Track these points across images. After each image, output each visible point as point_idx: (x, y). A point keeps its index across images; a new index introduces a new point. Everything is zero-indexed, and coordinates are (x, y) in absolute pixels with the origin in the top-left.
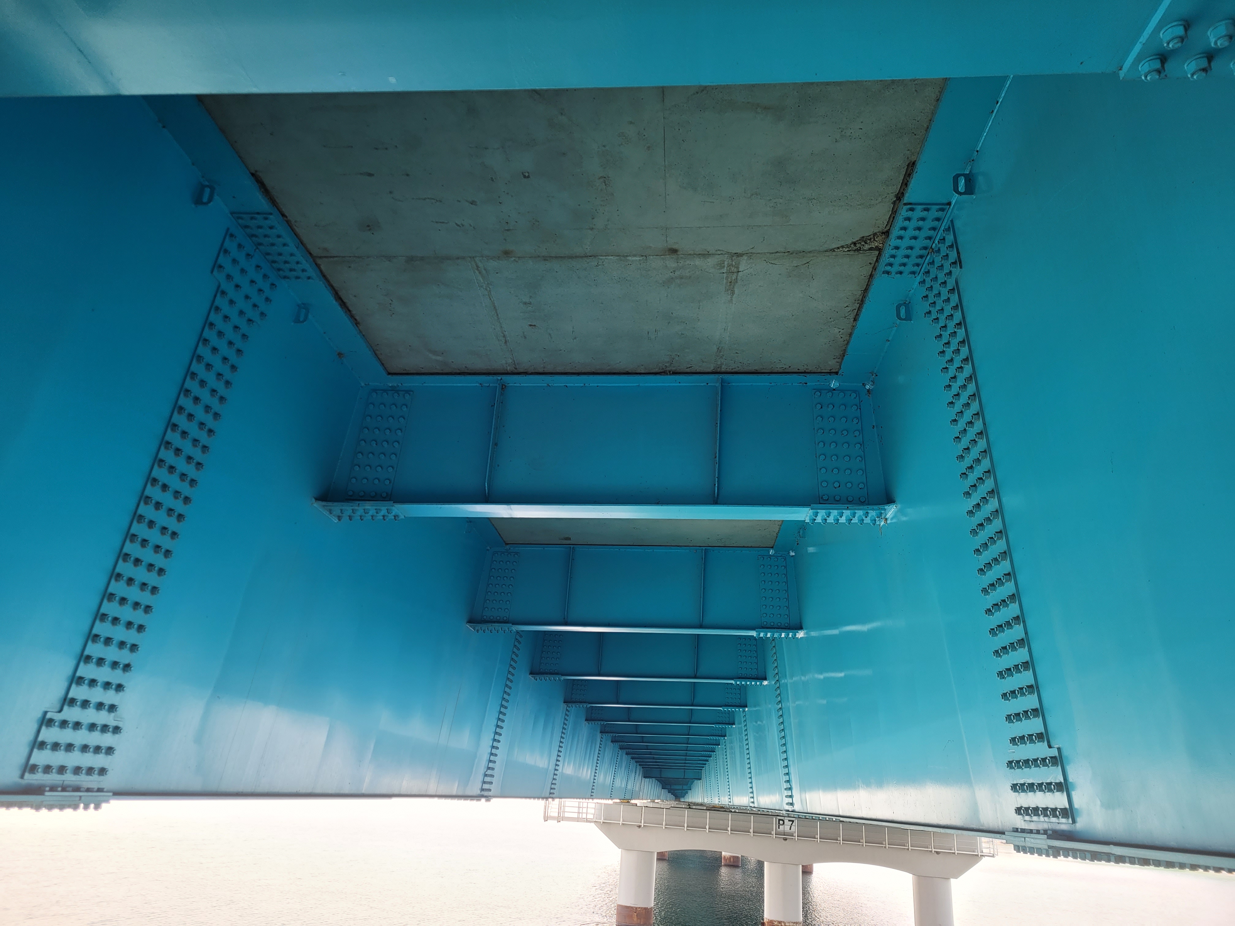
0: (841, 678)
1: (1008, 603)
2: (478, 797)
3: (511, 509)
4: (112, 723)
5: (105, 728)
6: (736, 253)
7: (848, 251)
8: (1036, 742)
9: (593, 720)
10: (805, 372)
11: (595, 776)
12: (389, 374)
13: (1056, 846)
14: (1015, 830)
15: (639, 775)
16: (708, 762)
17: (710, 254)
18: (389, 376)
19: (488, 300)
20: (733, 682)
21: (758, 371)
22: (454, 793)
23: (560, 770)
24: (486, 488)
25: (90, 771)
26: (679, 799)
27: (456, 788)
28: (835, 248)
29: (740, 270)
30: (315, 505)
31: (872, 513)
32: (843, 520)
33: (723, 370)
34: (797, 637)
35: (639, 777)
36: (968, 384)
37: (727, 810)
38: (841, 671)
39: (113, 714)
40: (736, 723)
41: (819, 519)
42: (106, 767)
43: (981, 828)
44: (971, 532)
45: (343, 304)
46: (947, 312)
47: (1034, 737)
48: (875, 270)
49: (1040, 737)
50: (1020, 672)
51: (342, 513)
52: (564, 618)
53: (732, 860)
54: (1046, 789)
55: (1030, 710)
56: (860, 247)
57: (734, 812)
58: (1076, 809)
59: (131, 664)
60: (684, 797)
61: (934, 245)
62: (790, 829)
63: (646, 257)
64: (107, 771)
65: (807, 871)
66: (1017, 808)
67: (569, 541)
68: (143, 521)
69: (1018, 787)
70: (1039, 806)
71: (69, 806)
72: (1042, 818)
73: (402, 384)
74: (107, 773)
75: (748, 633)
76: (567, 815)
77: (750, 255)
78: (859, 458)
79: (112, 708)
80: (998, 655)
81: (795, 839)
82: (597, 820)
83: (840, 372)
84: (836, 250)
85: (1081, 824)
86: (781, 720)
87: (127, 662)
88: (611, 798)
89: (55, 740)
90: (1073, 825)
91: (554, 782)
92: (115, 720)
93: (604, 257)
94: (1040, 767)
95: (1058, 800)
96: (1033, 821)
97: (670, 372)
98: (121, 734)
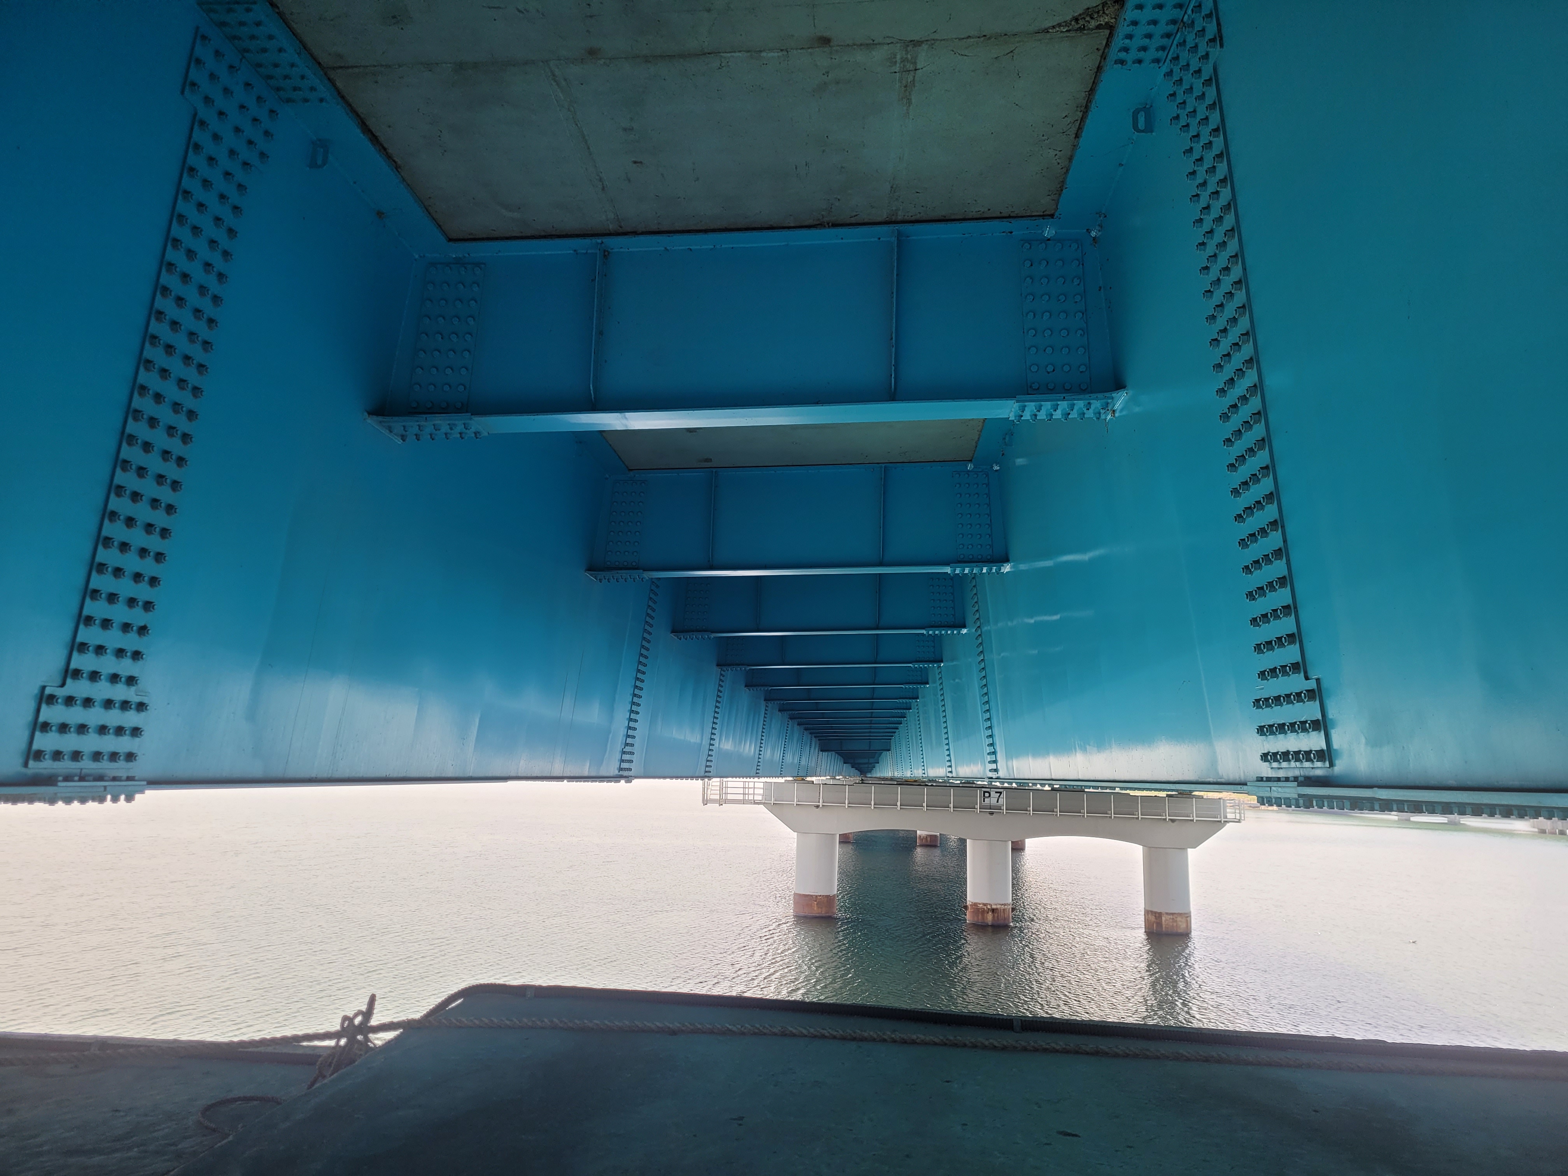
0: (1056, 621)
1: (1264, 504)
2: (616, 778)
3: (626, 418)
4: (135, 699)
5: (125, 705)
6: (911, 41)
7: (1066, 31)
8: (1291, 673)
9: (755, 686)
10: (1010, 217)
11: (760, 751)
12: (450, 240)
13: (1308, 795)
14: (1260, 779)
15: (815, 748)
16: (898, 730)
17: (876, 44)
18: (451, 243)
19: (574, 126)
20: (924, 632)
21: (947, 218)
22: (586, 774)
23: (717, 745)
24: (592, 392)
25: (114, 756)
26: (866, 774)
27: (587, 768)
28: (1049, 28)
29: (917, 68)
30: (369, 421)
31: (1096, 404)
32: (1058, 415)
33: (900, 218)
34: (1001, 571)
35: (815, 751)
36: (1225, 214)
37: (922, 784)
38: (1056, 614)
39: (133, 689)
40: (930, 681)
41: (1027, 416)
42: (134, 751)
43: (1219, 780)
44: (1220, 416)
45: (374, 139)
46: (1201, 113)
47: (1288, 668)
48: (1105, 59)
49: (1296, 667)
50: (1275, 590)
51: (406, 431)
52: (709, 561)
53: (929, 839)
54: (1299, 729)
55: (1285, 636)
56: (1084, 25)
57: (931, 786)
58: (1336, 750)
59: (148, 625)
60: (870, 772)
61: (1186, 17)
62: (998, 802)
63: (787, 52)
64: (136, 756)
65: (1018, 848)
66: (1263, 754)
67: (709, 463)
68: (135, 442)
69: (1265, 729)
70: (1290, 750)
71: (94, 800)
72: (1293, 764)
73: (469, 254)
74: (137, 758)
75: (942, 569)
76: (730, 797)
77: (931, 42)
78: (1080, 332)
79: (131, 681)
80: (1248, 572)
81: (1003, 812)
82: (766, 802)
83: (1057, 214)
84: (1050, 30)
85: (1340, 767)
86: (983, 674)
87: (142, 624)
88: (781, 775)
89: (61, 721)
90: (1330, 770)
91: (709, 758)
92: (137, 695)
93: (729, 55)
94: (1294, 704)
95: (1314, 741)
96: (1282, 768)
97: (828, 224)
98: (149, 712)
